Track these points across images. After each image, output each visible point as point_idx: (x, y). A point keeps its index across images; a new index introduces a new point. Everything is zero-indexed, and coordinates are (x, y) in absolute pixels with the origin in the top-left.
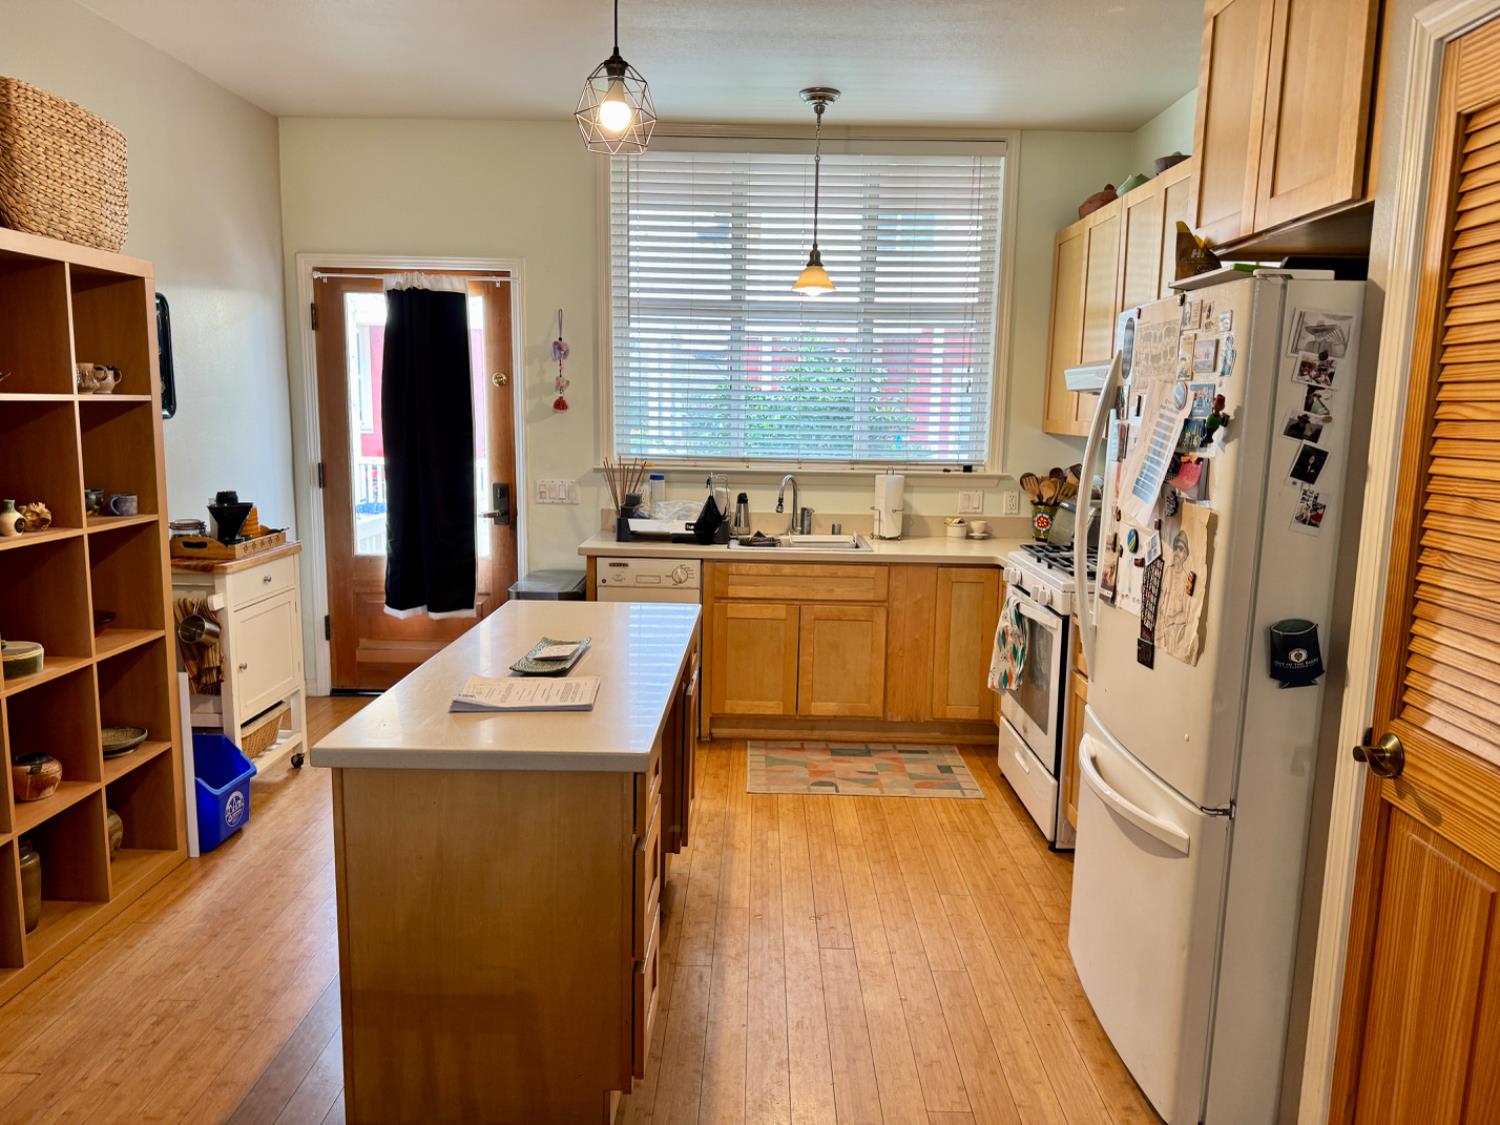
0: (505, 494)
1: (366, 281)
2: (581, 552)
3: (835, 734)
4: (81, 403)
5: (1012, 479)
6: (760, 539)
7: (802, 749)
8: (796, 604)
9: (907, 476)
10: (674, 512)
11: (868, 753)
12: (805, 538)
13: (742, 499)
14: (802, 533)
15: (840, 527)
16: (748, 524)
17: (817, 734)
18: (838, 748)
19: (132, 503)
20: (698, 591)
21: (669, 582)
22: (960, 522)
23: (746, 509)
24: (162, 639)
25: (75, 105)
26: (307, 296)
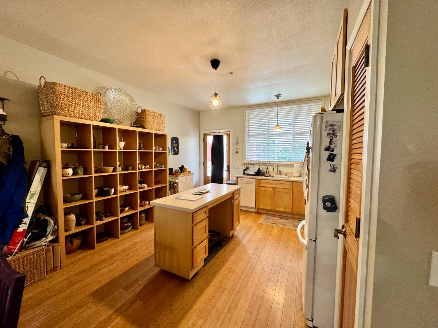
0: (228, 167)
1: (210, 134)
2: (235, 177)
3: (282, 214)
4: (154, 152)
6: (270, 176)
7: (274, 216)
8: (274, 189)
10: (253, 170)
11: (288, 219)
12: (280, 176)
13: (267, 168)
14: (279, 175)
15: (286, 174)
16: (268, 173)
17: (278, 214)
18: (281, 217)
19: (163, 166)
20: (255, 185)
21: (250, 183)
23: (268, 170)
24: (166, 186)
25: (156, 112)
26: (202, 137)
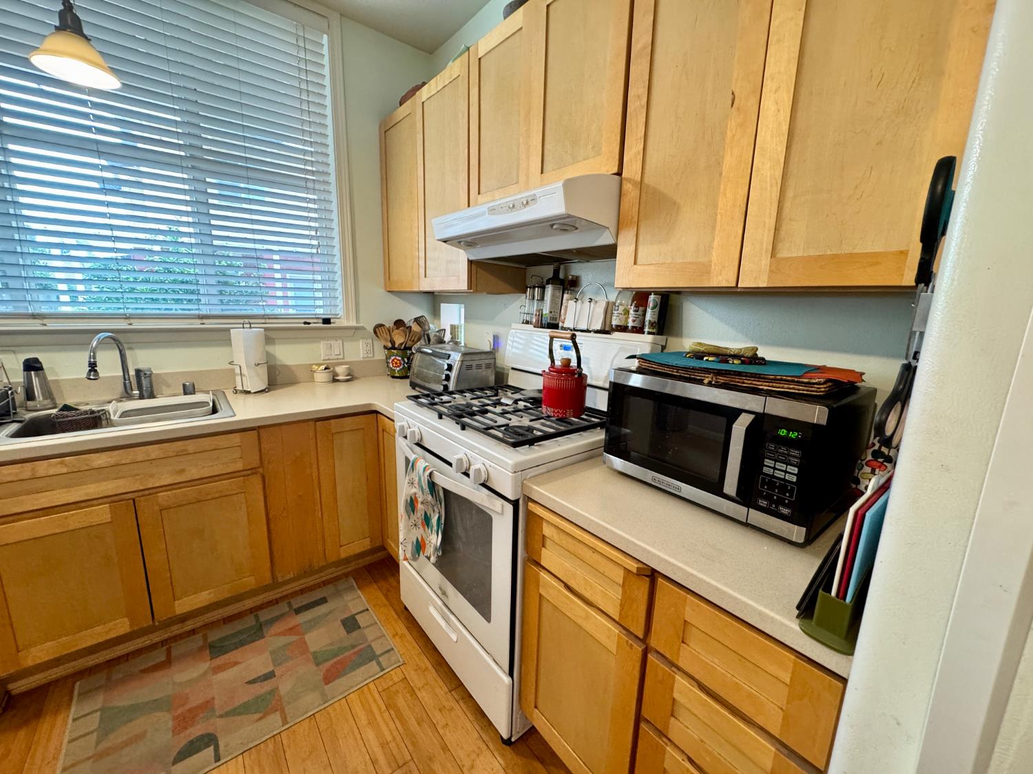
5: (365, 329)
7: (167, 663)
9: (266, 329)
11: (258, 632)
13: (32, 366)
14: (141, 397)
22: (326, 369)
23: (41, 377)
